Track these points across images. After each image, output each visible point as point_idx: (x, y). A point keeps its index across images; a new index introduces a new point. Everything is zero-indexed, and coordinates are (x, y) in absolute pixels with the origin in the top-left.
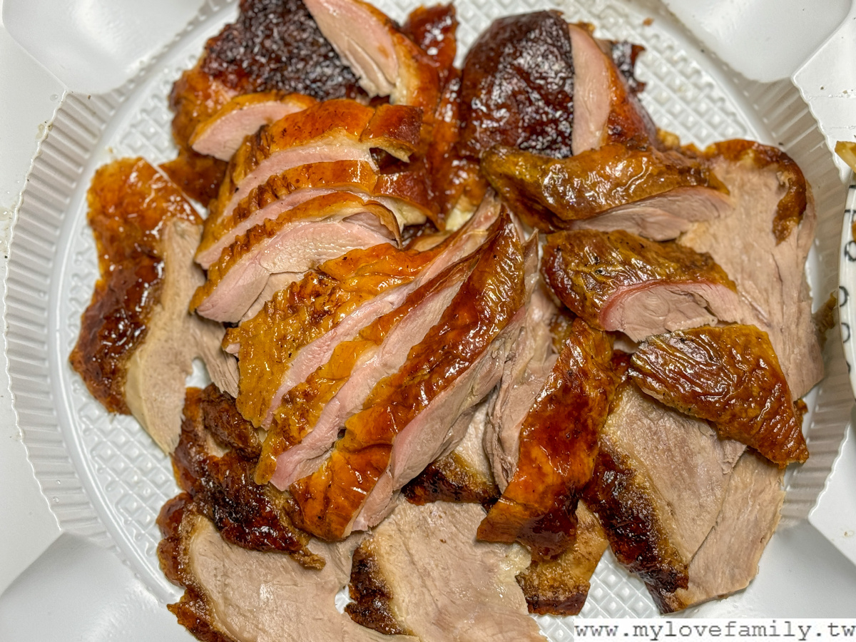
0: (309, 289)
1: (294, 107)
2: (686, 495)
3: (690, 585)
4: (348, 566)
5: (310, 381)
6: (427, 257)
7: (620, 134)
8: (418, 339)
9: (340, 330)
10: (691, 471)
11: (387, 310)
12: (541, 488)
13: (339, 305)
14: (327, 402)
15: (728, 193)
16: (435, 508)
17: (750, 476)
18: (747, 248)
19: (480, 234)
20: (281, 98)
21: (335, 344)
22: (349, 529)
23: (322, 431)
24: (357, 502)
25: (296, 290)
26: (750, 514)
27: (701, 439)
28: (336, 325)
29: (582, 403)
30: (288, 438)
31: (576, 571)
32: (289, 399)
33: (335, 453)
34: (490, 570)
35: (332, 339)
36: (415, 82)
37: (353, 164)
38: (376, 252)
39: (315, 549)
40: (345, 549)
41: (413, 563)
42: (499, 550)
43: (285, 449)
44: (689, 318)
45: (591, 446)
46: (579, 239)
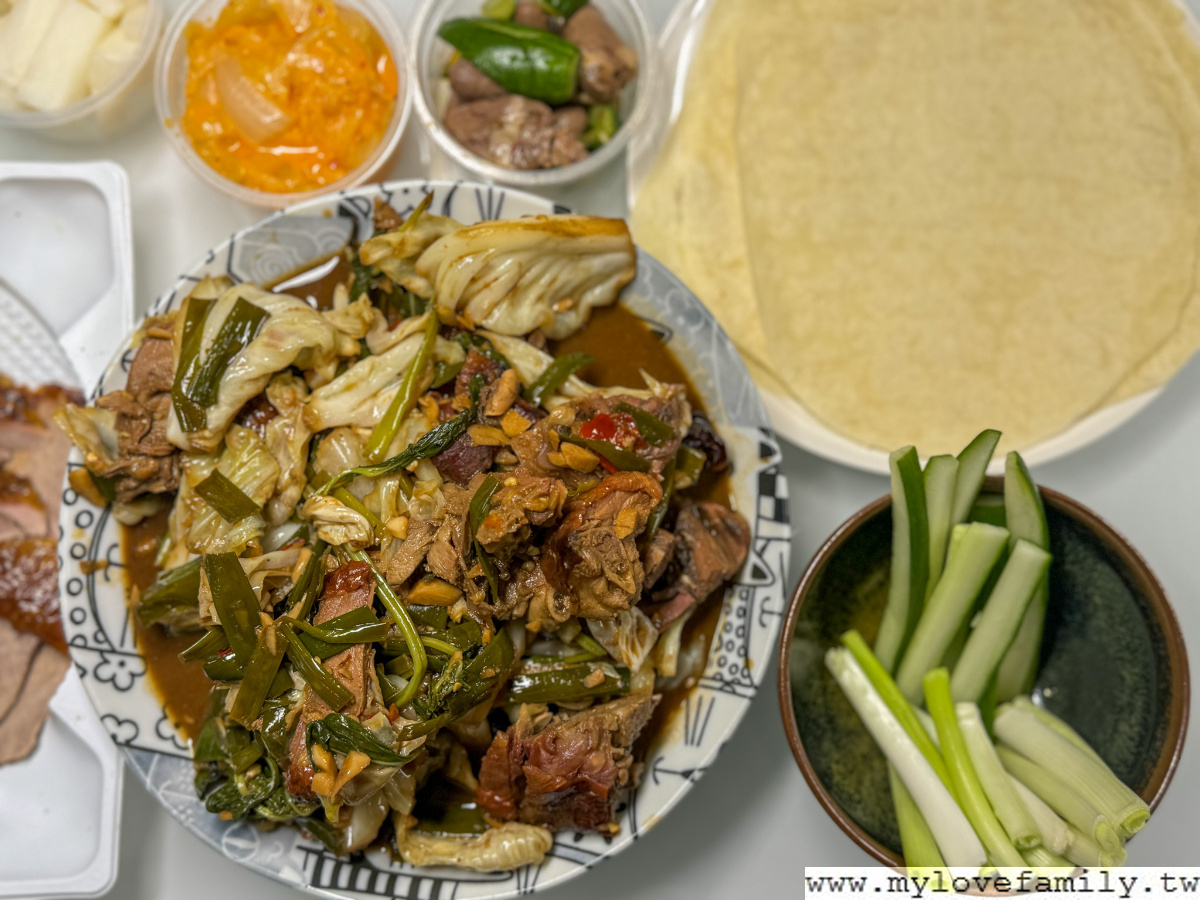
15: (46, 427)
44: (1, 532)
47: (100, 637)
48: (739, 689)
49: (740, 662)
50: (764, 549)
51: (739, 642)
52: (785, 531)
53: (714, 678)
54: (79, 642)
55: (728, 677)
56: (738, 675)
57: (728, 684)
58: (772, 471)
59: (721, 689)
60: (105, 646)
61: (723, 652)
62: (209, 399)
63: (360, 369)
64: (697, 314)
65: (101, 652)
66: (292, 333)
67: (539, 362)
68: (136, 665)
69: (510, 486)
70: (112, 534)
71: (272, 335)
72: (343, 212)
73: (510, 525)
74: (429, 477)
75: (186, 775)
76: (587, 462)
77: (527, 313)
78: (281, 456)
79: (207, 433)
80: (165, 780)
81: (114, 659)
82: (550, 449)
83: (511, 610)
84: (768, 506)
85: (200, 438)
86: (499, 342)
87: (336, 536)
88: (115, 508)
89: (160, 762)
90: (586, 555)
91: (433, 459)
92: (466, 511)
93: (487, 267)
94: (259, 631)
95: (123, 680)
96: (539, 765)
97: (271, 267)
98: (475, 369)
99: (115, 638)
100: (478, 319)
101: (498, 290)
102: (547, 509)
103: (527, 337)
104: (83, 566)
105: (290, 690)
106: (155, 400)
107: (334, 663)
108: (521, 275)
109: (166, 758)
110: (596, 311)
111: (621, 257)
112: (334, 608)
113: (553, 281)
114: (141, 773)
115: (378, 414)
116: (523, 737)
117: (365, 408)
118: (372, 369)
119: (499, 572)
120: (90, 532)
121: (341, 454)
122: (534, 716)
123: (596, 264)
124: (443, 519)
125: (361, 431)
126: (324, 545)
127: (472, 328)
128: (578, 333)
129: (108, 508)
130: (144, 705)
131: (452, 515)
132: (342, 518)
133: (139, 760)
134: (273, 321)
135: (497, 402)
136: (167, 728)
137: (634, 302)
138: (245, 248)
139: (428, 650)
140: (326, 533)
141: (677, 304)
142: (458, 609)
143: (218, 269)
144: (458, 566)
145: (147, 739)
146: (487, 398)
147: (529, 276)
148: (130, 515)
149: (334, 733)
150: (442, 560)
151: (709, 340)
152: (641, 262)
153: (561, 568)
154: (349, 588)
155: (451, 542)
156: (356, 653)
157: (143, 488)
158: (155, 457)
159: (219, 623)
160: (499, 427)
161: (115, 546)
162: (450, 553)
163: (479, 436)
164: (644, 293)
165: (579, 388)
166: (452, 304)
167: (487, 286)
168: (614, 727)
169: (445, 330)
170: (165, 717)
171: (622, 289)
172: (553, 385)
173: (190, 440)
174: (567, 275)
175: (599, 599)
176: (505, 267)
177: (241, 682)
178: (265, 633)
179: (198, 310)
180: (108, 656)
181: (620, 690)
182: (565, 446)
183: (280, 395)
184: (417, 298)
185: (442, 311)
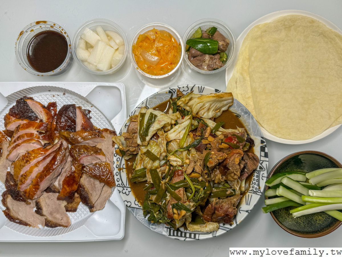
0: (26, 156)
1: (25, 122)
2: (94, 192)
3: (94, 208)
4: (35, 204)
5: (26, 173)
6: (47, 150)
7: (84, 128)
8: (45, 165)
9: (31, 164)
10: (95, 188)
11: (40, 160)
12: (66, 192)
13: (31, 159)
14: (29, 177)
15: (105, 138)
16: (51, 194)
17: (106, 188)
18: (108, 148)
19: (58, 146)
20: (22, 120)
21: (30, 166)
22: (34, 198)
23: (28, 181)
24: (35, 194)
25: (24, 156)
26: (105, 195)
27: (97, 182)
28: (30, 163)
29: (74, 177)
30: (22, 183)
31: (75, 205)
32: (22, 176)
33: (31, 185)
34: (60, 205)
35: (30, 165)
36: (46, 118)
37: (34, 134)
38: (38, 149)
39: (29, 201)
40: (34, 201)
41: (46, 203)
42: (61, 201)
43: (22, 184)
44: (96, 161)
45: (76, 184)
46: (76, 147)
47: (123, 184)
48: (258, 193)
49: (258, 187)
50: (262, 163)
51: (257, 183)
52: (267, 159)
53: (251, 191)
54: (119, 185)
55: (255, 190)
56: (257, 190)
57: (255, 192)
58: (264, 146)
59: (253, 193)
60: (124, 186)
61: (253, 185)
62: (147, 135)
63: (177, 127)
64: (247, 112)
65: (123, 187)
66: (163, 120)
67: (214, 124)
68: (129, 189)
69: (213, 154)
70: (123, 162)
71: (159, 121)
72: (170, 92)
73: (215, 163)
74: (193, 151)
75: (141, 213)
76: (227, 147)
77: (211, 114)
78: (161, 146)
79: (146, 142)
80: (137, 214)
81: (125, 188)
82: (219, 144)
83: (212, 179)
84: (263, 154)
85: (144, 143)
86: (205, 120)
87: (174, 164)
88: (124, 157)
89: (136, 210)
90: (230, 168)
91: (195, 147)
92: (204, 159)
93: (204, 105)
94: (161, 184)
95: (127, 193)
96: (218, 211)
97: (154, 104)
98: (201, 127)
99: (125, 184)
100: (201, 116)
101: (206, 109)
102: (222, 159)
103: (210, 119)
104: (118, 169)
105: (167, 196)
106: (134, 134)
107: (177, 191)
108: (210, 106)
109: (137, 209)
110: (224, 111)
111: (230, 101)
112: (176, 180)
113: (216, 106)
114: (133, 213)
115: (182, 136)
116: (215, 205)
117: (178, 136)
118: (179, 127)
119: (210, 171)
120: (119, 162)
121: (174, 146)
122: (216, 200)
123: (225, 102)
124: (198, 160)
125: (177, 141)
126: (171, 165)
127: (199, 117)
128: (220, 116)
129: (123, 156)
130: (132, 198)
131: (199, 159)
132: (176, 160)
133: (132, 210)
134: (158, 118)
135: (207, 134)
136: (137, 203)
137: (232, 109)
138: (150, 100)
139: (195, 188)
140: (172, 163)
141: (242, 110)
142: (200, 179)
143: (144, 105)
144: (202, 170)
145: (133, 205)
146: (205, 134)
147: (212, 106)
148: (127, 158)
149: (178, 206)
150: (198, 169)
151: (249, 118)
152: (234, 101)
153: (224, 171)
154: (179, 175)
155: (200, 165)
156: (182, 189)
157: (132, 153)
158: (135, 147)
159: (153, 183)
160: (207, 139)
161: (124, 164)
162: (200, 168)
163: (204, 142)
164: (234, 107)
165: (222, 130)
166: (196, 113)
167: (203, 109)
168: (234, 203)
169: (194, 118)
170: (136, 200)
171: (230, 107)
172: (216, 129)
173: (142, 144)
174: (219, 105)
175: (232, 177)
176: (207, 105)
177: (156, 195)
178: (162, 185)
179: (143, 115)
180: (124, 188)
181: (234, 195)
182: (222, 144)
183: (160, 133)
184: (187, 111)
185: (194, 114)
